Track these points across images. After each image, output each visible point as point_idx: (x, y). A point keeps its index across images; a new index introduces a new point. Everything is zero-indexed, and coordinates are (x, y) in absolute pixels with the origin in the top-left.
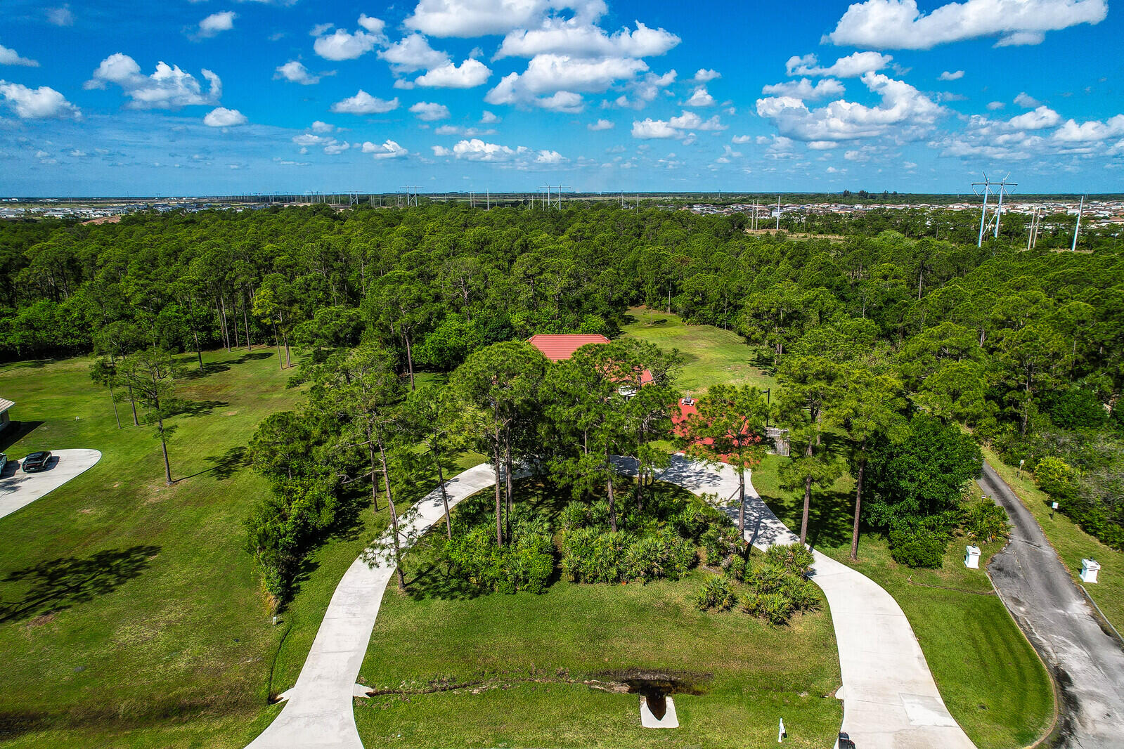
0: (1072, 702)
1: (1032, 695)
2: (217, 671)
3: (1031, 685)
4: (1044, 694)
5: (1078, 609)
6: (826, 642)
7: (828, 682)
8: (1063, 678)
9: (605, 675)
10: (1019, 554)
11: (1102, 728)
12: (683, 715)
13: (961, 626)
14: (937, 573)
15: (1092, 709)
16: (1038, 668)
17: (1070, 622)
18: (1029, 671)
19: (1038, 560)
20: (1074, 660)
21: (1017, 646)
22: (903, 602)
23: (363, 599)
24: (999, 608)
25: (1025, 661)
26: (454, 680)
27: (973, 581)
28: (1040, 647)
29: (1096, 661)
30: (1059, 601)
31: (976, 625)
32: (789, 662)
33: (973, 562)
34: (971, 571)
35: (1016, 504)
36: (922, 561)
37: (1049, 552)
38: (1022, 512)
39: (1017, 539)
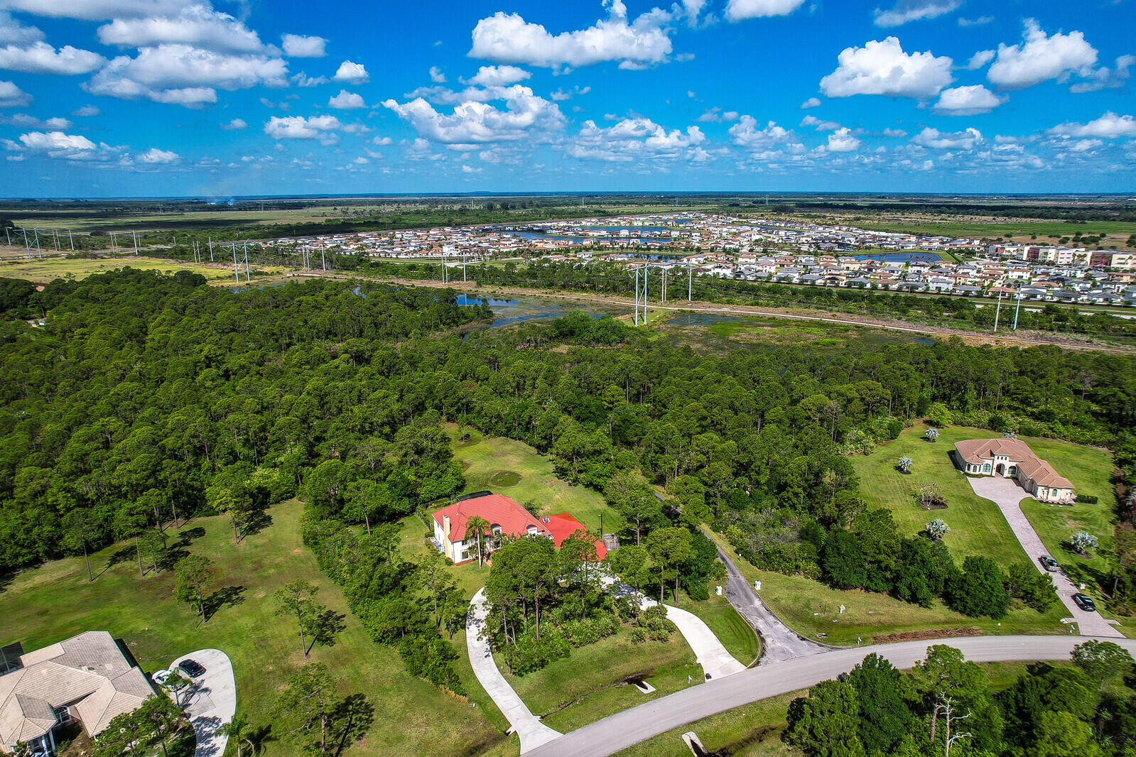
0: (763, 640)
1: (753, 642)
2: (472, 733)
3: (751, 638)
4: (755, 640)
5: (757, 603)
6: (685, 644)
7: (692, 658)
8: (759, 632)
9: (617, 681)
10: (733, 584)
11: (772, 646)
12: (654, 685)
13: (724, 623)
14: (709, 601)
15: (768, 640)
16: (751, 631)
17: (756, 609)
18: (749, 633)
19: (739, 582)
20: (760, 625)
21: (744, 625)
22: (702, 617)
23: (497, 684)
24: (734, 611)
25: (747, 630)
26: (566, 702)
27: (723, 602)
28: (750, 623)
29: (766, 623)
30: (751, 602)
31: (729, 621)
32: (676, 655)
33: (719, 593)
34: (719, 596)
35: (725, 556)
36: (702, 597)
37: (743, 579)
38: (728, 560)
39: (730, 575)
